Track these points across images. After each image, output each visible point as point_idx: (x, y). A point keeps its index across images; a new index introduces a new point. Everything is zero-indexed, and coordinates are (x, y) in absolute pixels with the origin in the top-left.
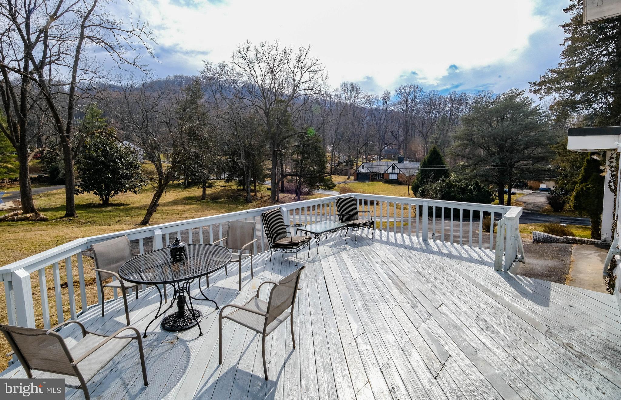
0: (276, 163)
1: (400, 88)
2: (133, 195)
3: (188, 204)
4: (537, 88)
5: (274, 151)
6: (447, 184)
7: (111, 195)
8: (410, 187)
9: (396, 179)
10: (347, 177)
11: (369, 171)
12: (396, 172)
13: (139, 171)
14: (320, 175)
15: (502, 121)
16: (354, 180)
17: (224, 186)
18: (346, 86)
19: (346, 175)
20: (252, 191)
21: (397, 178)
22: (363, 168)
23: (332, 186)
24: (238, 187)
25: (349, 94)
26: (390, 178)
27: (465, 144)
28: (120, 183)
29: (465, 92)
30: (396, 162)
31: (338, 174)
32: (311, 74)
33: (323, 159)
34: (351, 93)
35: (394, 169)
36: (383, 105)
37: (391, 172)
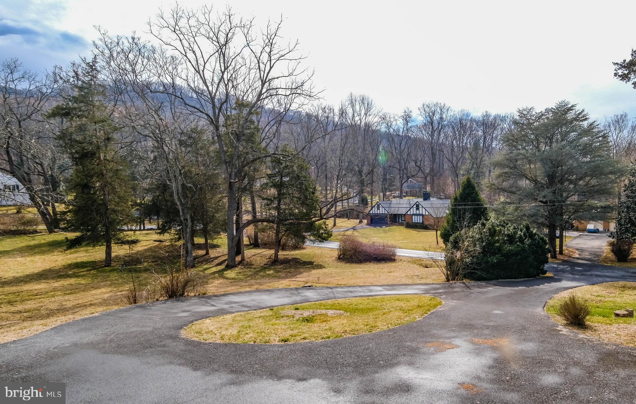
1: (423, 105)
5: (230, 183)
6: (490, 229)
8: (439, 232)
9: (421, 222)
10: (358, 221)
11: (386, 212)
12: (421, 213)
14: (307, 219)
15: (551, 143)
16: (368, 224)
18: (353, 98)
19: (357, 218)
21: (423, 221)
22: (378, 209)
23: (326, 235)
25: (358, 108)
26: (414, 221)
27: (507, 173)
30: (420, 200)
31: (347, 217)
34: (360, 107)
35: (418, 208)
36: (403, 127)
37: (415, 213)
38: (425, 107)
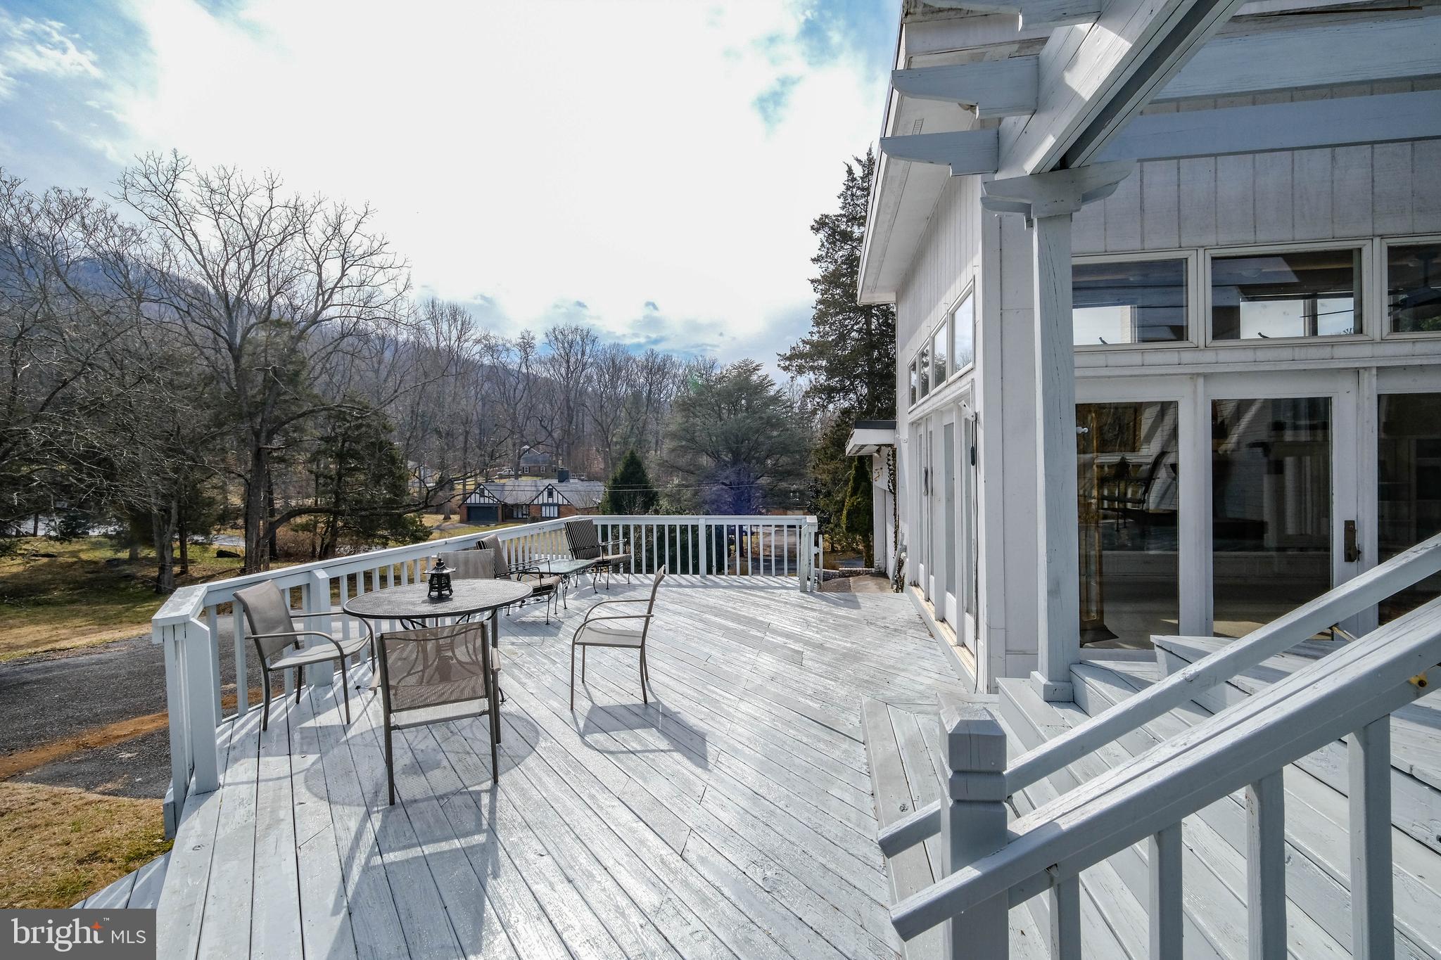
1: (554, 330)
4: (787, 363)
9: (557, 515)
10: (442, 517)
11: (496, 501)
12: (555, 501)
14: (392, 509)
18: (436, 308)
19: (438, 514)
20: (175, 562)
21: (559, 514)
22: (481, 496)
23: (421, 534)
25: (445, 327)
26: (544, 516)
27: (682, 446)
29: (670, 354)
30: (554, 482)
32: (364, 272)
33: (398, 473)
34: (450, 326)
35: (550, 494)
36: (519, 361)
37: (545, 501)
38: (557, 333)
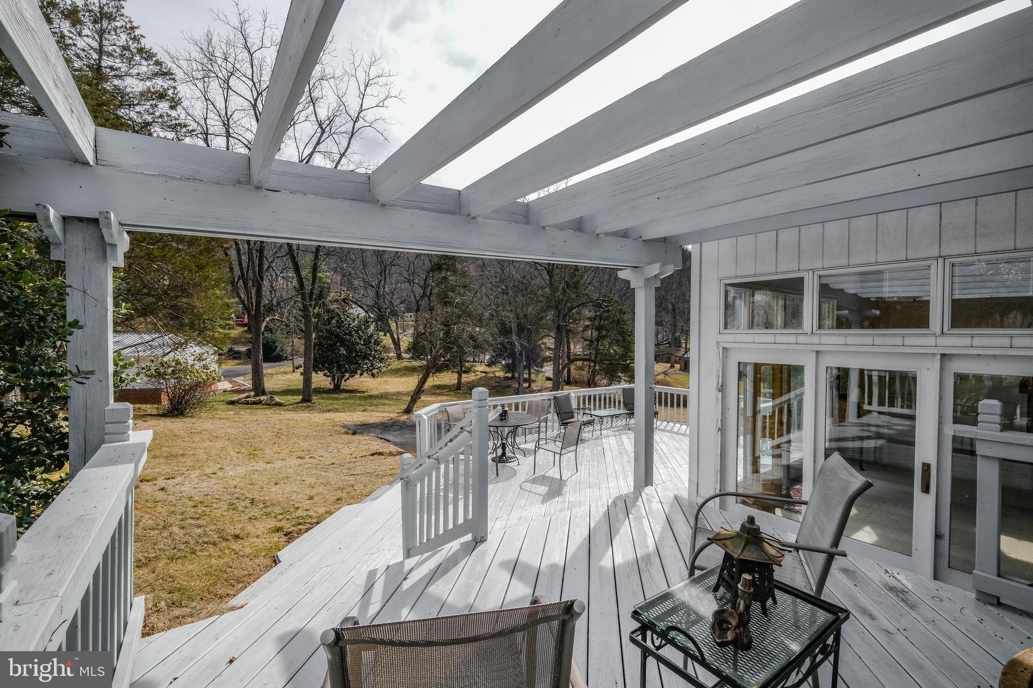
0: (561, 342)
2: (370, 379)
3: (439, 394)
5: (559, 325)
7: (346, 378)
10: (669, 365)
13: (379, 348)
14: (623, 361)
16: (680, 370)
17: (485, 372)
19: (667, 362)
20: (525, 380)
24: (506, 373)
28: (357, 363)
33: (628, 338)
